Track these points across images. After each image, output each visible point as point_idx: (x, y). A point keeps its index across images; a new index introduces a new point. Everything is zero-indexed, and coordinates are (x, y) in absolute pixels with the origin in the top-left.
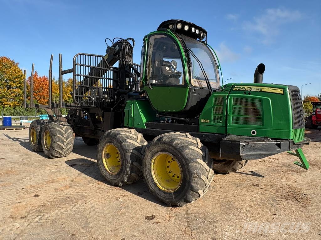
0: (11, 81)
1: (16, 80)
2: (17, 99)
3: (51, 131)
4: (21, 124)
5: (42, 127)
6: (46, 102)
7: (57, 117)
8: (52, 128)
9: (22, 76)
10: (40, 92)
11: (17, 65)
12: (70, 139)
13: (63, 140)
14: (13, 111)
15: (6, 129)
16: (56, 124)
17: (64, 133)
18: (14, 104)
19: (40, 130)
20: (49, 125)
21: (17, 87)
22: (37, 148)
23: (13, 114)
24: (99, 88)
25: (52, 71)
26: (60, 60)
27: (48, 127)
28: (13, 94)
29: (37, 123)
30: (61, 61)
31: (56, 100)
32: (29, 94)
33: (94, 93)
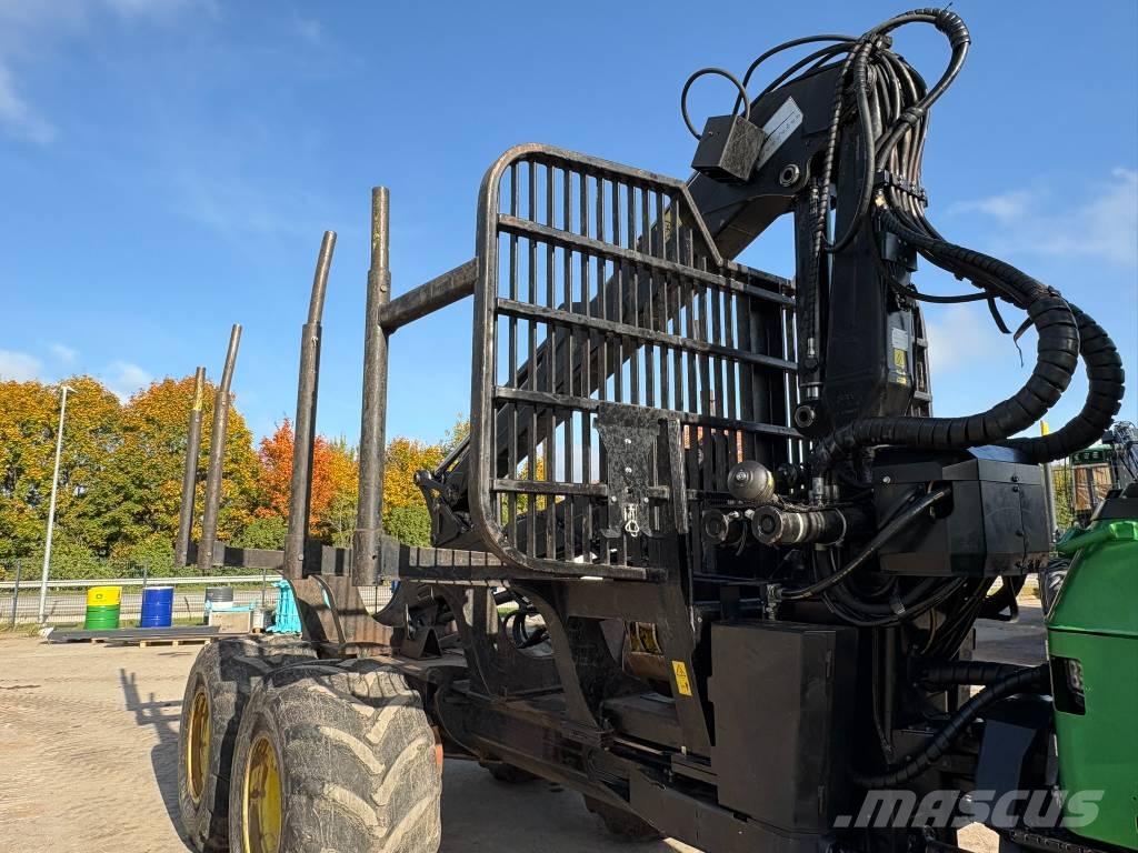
3: (285, 754)
4: (207, 619)
5: (244, 689)
7: (342, 620)
8: (295, 733)
11: (229, 400)
12: (414, 814)
13: (370, 828)
15: (143, 645)
16: (323, 698)
17: (377, 767)
19: (230, 714)
20: (277, 702)
22: (206, 834)
24: (663, 422)
25: (319, 330)
26: (375, 228)
27: (269, 716)
29: (222, 663)
30: (382, 236)
31: (346, 518)
32: (258, 496)
33: (630, 463)
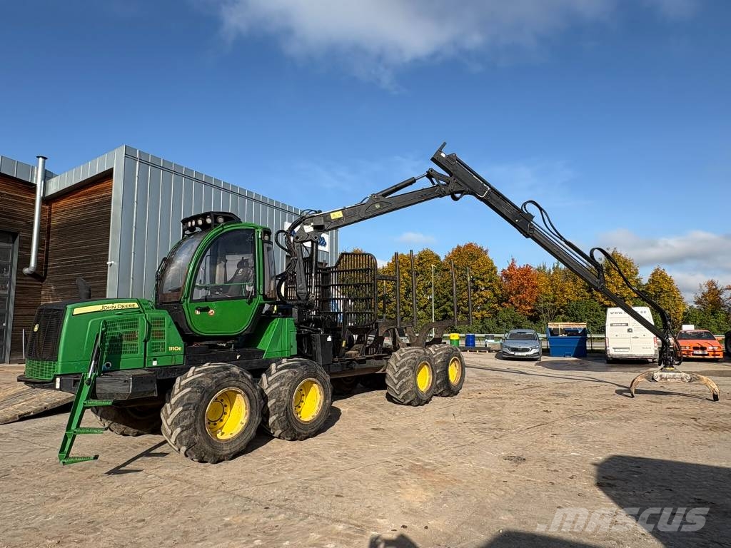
0: (478, 279)
1: (485, 276)
2: (485, 306)
4: (486, 345)
6: (528, 310)
9: (492, 270)
10: (519, 293)
11: (486, 252)
14: (480, 326)
15: (468, 351)
18: (482, 315)
21: (486, 288)
23: (481, 330)
28: (481, 300)
32: (502, 297)
